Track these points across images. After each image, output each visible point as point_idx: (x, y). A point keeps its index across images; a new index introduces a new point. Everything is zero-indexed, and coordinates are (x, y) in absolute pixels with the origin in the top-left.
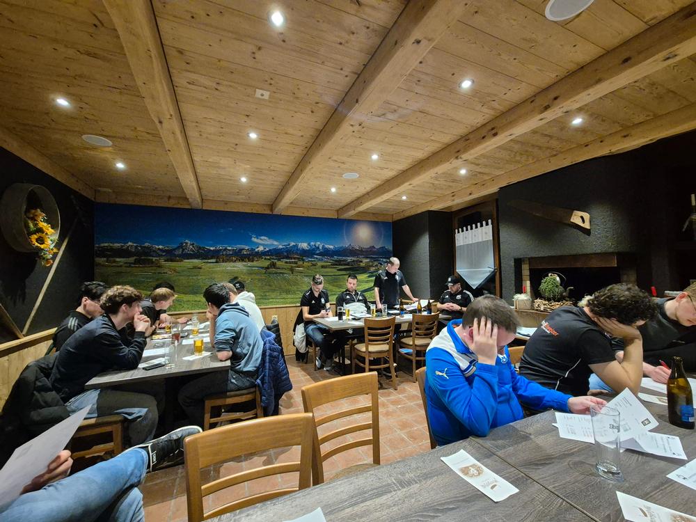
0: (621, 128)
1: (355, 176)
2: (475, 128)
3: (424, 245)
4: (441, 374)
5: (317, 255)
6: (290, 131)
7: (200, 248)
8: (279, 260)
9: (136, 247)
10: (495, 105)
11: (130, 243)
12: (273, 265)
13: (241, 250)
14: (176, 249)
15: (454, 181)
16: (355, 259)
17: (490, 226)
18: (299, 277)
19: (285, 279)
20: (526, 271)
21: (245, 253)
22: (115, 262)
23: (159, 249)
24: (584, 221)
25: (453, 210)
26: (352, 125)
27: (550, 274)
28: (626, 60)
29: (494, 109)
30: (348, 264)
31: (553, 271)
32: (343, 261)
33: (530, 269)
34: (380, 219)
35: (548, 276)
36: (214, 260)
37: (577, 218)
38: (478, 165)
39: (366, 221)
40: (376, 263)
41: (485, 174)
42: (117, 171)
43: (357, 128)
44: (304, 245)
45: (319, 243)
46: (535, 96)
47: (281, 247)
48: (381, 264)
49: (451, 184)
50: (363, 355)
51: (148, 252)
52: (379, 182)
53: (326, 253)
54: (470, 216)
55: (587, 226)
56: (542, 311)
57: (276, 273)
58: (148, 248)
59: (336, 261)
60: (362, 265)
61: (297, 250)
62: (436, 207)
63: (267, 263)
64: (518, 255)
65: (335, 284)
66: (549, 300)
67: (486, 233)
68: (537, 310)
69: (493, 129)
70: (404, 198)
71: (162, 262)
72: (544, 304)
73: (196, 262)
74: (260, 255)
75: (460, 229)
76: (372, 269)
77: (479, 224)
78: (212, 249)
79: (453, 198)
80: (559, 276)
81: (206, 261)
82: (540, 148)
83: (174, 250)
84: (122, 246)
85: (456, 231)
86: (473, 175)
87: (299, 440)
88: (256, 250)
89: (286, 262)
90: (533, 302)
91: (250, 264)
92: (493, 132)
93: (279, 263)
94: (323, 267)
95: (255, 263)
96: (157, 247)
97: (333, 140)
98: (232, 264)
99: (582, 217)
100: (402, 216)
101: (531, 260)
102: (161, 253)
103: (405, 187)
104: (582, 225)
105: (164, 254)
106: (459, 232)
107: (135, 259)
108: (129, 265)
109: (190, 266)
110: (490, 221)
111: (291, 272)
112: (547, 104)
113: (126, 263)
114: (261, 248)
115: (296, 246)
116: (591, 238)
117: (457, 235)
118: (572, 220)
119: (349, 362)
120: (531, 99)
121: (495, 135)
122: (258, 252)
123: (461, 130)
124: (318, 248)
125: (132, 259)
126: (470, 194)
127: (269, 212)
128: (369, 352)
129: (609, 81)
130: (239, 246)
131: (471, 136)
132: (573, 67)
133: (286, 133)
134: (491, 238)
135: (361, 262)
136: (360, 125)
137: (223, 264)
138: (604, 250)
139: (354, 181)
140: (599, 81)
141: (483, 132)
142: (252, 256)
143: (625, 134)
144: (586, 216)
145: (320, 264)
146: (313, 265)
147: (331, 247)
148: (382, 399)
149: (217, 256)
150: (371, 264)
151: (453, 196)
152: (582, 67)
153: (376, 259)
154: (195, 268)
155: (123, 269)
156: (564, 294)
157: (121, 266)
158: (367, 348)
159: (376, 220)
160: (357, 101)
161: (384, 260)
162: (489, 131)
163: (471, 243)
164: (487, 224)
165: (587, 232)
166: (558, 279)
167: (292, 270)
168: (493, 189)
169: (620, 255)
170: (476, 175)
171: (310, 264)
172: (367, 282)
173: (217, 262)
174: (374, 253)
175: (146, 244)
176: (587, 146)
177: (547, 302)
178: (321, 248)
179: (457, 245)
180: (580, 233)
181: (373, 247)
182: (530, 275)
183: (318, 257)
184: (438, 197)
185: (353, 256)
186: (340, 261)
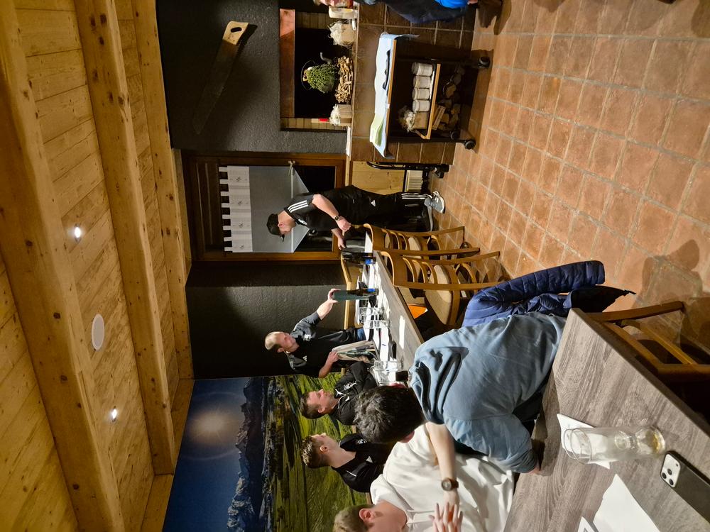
5: (257, 510)
16: (267, 437)
17: (229, 169)
20: (300, 123)
24: (239, 29)
27: (304, 80)
30: (279, 448)
31: (299, 74)
32: (271, 455)
33: (297, 116)
34: (186, 398)
35: (307, 81)
37: (232, 36)
39: (188, 420)
40: (277, 401)
45: (230, 510)
48: (279, 392)
53: (254, 492)
55: (244, 26)
59: (272, 471)
60: (280, 422)
62: (182, 273)
64: (276, 126)
66: (338, 76)
75: (226, 239)
76: (288, 406)
79: (172, 233)
80: (306, 67)
85: (227, 249)
94: (286, 496)
99: (234, 30)
100: (187, 355)
101: (283, 116)
104: (241, 33)
106: (229, 244)
110: (222, 169)
116: (261, 26)
117: (235, 249)
118: (235, 43)
124: (241, 510)
126: (171, 198)
131: (92, 66)
134: (248, 168)
135: (274, 425)
144: (231, 25)
145: (279, 502)
146: (282, 516)
147: (240, 482)
150: (278, 409)
151: (168, 233)
153: (269, 402)
159: (187, 405)
161: (270, 388)
162: (94, 30)
164: (225, 176)
165: (251, 29)
166: (310, 69)
171: (280, 525)
174: (256, 405)
176: (137, 15)
177: (341, 79)
178: (242, 504)
179: (251, 251)
180: (253, 36)
181: (244, 407)
182: (304, 118)
183: (263, 506)
184: (164, 263)
185: (262, 440)
186: (272, 463)
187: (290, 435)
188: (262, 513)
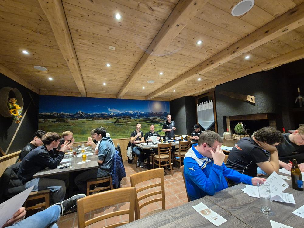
0: (266, 60)
1: (153, 82)
2: (203, 61)
3: (183, 111)
4: (191, 169)
5: (137, 116)
6: (124, 63)
7: (86, 114)
8: (120, 118)
9: (57, 114)
10: (212, 51)
11: (54, 113)
12: (118, 121)
13: (103, 115)
14: (75, 114)
15: (196, 83)
16: (154, 118)
18: (129, 126)
19: (123, 127)
20: (228, 122)
21: (105, 116)
22: (47, 121)
23: (67, 115)
25: (196, 96)
26: (151, 61)
28: (267, 32)
29: (211, 53)
30: (151, 120)
31: (240, 121)
32: (148, 118)
33: (230, 121)
35: (238, 124)
36: (92, 119)
37: (250, 98)
38: (206, 76)
39: (158, 101)
40: (163, 119)
41: (209, 80)
42: (49, 81)
43: (153, 61)
44: (131, 112)
45: (138, 111)
46: (229, 47)
47: (121, 113)
48: (165, 120)
49: (194, 85)
50: (158, 160)
51: (62, 116)
52: (163, 84)
53: (141, 115)
54: (203, 98)
55: (254, 102)
56: (236, 139)
57: (119, 124)
58: (63, 114)
59: (145, 119)
60: (157, 120)
61: (128, 114)
62: (188, 95)
63: (115, 120)
64: (224, 115)
65: (145, 129)
66: (239, 134)
67: (210, 106)
68: (234, 139)
69: (211, 61)
70: (174, 91)
71: (69, 121)
72: (237, 136)
73: (84, 120)
74: (112, 117)
75: (199, 104)
76: (161, 122)
77: (207, 102)
78: (91, 114)
80: (242, 124)
81: (88, 120)
82: (232, 69)
83: (74, 115)
84: (51, 114)
85: (197, 105)
86: (204, 81)
87: (128, 199)
88: (110, 114)
89: (124, 120)
90: (232, 135)
91: (107, 121)
92: (212, 62)
93: (120, 120)
95: (110, 120)
96: (67, 114)
97: (143, 67)
98: (100, 121)
100: (173, 99)
101: (230, 117)
102: (68, 117)
103: (175, 86)
104: (251, 101)
105: (70, 117)
106: (198, 105)
107: (57, 120)
108: (54, 122)
109: (81, 122)
110: (212, 100)
111: (125, 124)
112: (234, 50)
113: (52, 121)
114: (112, 114)
115: (128, 112)
116: (256, 107)
117: (198, 106)
118: (247, 100)
119: (152, 163)
120: (228, 48)
121: (213, 63)
122: (111, 115)
123: (198, 62)
124: (137, 113)
125: (55, 120)
126: (203, 89)
127: (116, 98)
128: (161, 159)
129: (260, 40)
130: (103, 113)
131: (202, 64)
132: (244, 35)
133: (123, 64)
134: (213, 108)
135: (156, 119)
136: (154, 60)
137: (96, 121)
138: (261, 112)
139: (152, 84)
140: (255, 41)
141: (207, 62)
142: (109, 117)
143: (269, 62)
144: (253, 97)
145: (138, 120)
146: (136, 121)
147: (143, 113)
148: (166, 179)
149: (93, 117)
150: (160, 120)
151: (196, 90)
152: (248, 35)
154: (83, 123)
155: (51, 124)
156: (245, 132)
157: (50, 123)
158: (159, 157)
159: (163, 101)
160: (153, 50)
162: (210, 62)
163: (204, 110)
164: (211, 102)
165: (254, 104)
166: (242, 125)
167: (126, 123)
168: (213, 86)
169: (268, 114)
170: (205, 81)
171: (134, 120)
172: (159, 127)
173: (93, 120)
174: (162, 115)
175: (62, 113)
176: (252, 68)
177: (238, 136)
178: (138, 113)
179: (198, 111)
180: (251, 105)
181: (161, 112)
182: (230, 124)
183: (138, 117)
184: (189, 90)
185: (153, 116)
186: (147, 119)
187: (154, 122)
188: (136, 117)
